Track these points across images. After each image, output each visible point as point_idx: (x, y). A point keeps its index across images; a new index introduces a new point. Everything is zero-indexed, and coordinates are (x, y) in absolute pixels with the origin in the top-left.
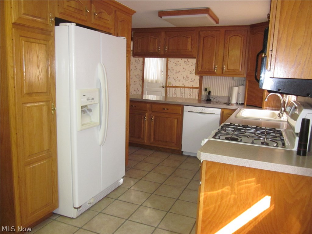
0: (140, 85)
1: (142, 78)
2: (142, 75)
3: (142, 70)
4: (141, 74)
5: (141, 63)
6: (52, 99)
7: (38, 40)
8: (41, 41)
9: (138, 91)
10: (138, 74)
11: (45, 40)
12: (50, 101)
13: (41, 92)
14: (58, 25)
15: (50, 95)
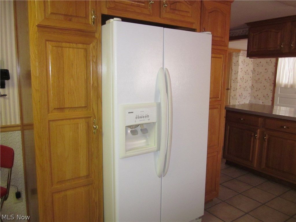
0: (271, 90)
1: (273, 82)
2: (273, 79)
3: (274, 72)
4: (272, 77)
5: (274, 64)
6: (94, 114)
7: (74, 44)
8: (78, 44)
9: (268, 96)
10: (269, 78)
11: (83, 44)
12: (90, 117)
13: (76, 106)
14: (105, 23)
15: (92, 110)
